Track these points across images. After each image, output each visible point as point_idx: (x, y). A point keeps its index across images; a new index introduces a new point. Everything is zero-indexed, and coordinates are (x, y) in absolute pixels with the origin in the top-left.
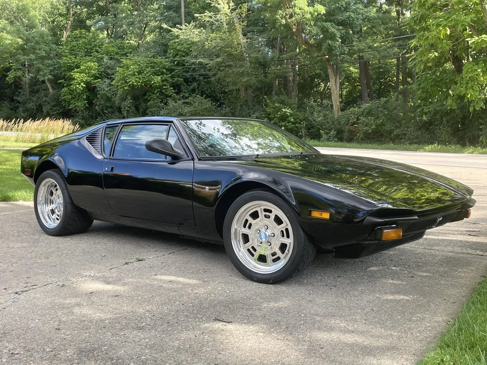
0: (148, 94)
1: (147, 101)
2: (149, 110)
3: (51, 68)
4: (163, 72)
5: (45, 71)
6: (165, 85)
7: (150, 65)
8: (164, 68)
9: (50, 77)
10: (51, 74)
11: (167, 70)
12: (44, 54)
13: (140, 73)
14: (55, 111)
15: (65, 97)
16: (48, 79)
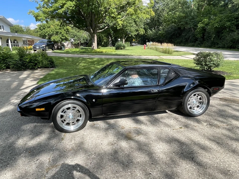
0: (224, 30)
1: (223, 33)
2: (223, 37)
3: (194, 23)
4: (233, 20)
5: (191, 24)
6: (232, 26)
7: (226, 17)
8: (234, 18)
9: (193, 26)
10: (193, 25)
11: (235, 18)
12: (191, 18)
13: (221, 21)
14: (193, 38)
15: (196, 33)
16: (192, 27)
